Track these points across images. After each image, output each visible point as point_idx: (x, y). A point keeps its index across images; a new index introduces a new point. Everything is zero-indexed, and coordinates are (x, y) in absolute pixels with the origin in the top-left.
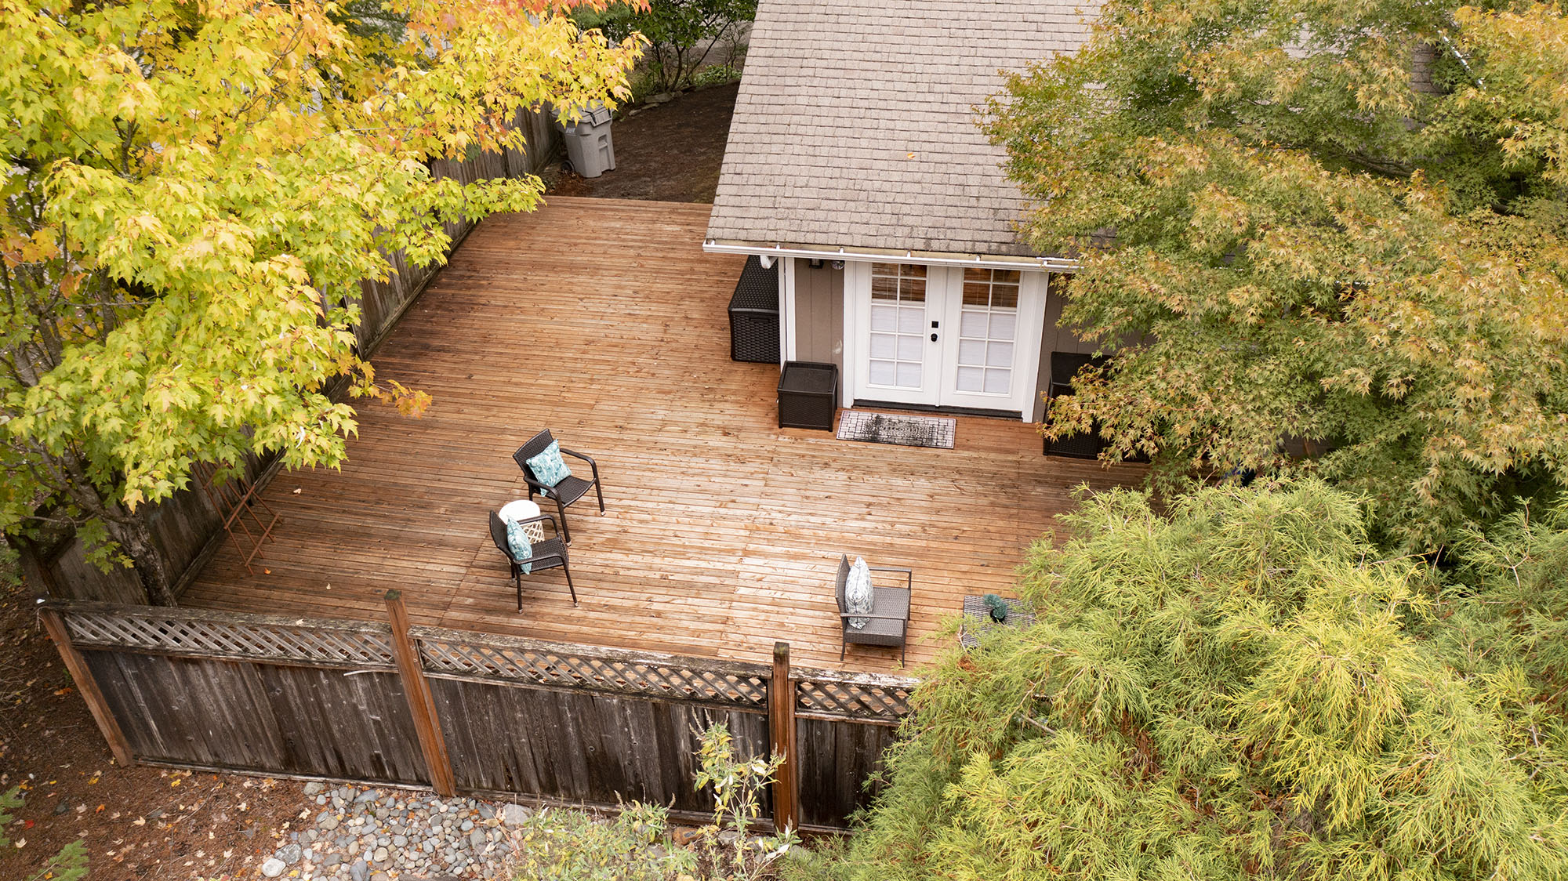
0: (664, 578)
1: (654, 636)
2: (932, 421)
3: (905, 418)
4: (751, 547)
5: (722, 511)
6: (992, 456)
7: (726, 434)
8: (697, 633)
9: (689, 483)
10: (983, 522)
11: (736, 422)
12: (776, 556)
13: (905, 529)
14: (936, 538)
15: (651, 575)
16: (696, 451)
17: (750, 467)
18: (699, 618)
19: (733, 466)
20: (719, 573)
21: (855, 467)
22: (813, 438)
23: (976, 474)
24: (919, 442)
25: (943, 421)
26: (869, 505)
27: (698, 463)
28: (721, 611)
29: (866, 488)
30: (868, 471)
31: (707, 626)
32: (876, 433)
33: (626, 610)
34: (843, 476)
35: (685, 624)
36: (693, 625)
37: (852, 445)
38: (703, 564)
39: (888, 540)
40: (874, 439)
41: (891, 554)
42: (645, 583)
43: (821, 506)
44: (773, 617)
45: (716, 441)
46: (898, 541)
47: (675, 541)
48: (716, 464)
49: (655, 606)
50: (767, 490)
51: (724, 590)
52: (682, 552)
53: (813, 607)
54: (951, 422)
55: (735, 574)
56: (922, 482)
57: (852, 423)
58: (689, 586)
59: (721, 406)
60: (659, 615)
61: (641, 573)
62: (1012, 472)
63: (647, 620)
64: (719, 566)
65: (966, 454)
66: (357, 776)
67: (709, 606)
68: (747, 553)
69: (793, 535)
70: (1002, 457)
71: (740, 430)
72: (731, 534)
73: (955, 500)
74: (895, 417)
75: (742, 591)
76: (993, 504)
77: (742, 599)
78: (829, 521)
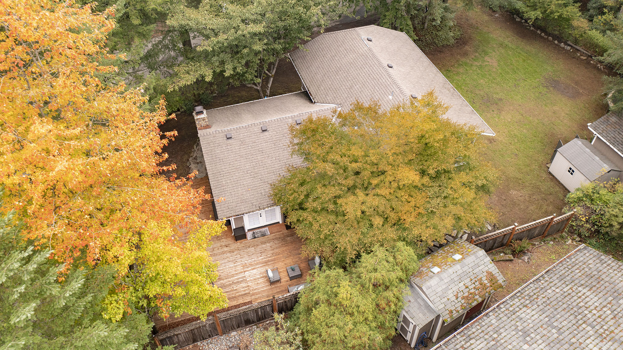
0: (233, 282)
1: (238, 294)
2: (264, 229)
3: (258, 230)
4: (245, 270)
5: (235, 264)
6: (278, 233)
7: (227, 247)
8: (245, 291)
9: (226, 261)
10: (282, 249)
11: (227, 243)
12: (250, 270)
13: (269, 255)
14: (275, 256)
15: (230, 283)
16: (223, 253)
17: (236, 253)
18: (243, 288)
19: (232, 254)
20: (242, 278)
21: (255, 245)
22: (244, 241)
23: (276, 239)
24: (263, 235)
25: (266, 228)
26: (261, 253)
27: (225, 255)
28: (246, 285)
29: (258, 249)
30: (258, 246)
31: (246, 289)
32: (255, 236)
33: (230, 291)
34: (253, 248)
35: (242, 290)
36: (243, 289)
37: (252, 240)
38: (238, 277)
39: (267, 259)
40: (255, 238)
41: (269, 262)
42: (230, 285)
43: (253, 256)
44: (256, 282)
45: (226, 249)
46: (269, 259)
47: (230, 274)
48: (229, 255)
49: (235, 288)
50: (242, 256)
51: (244, 280)
52: (233, 276)
53: (261, 278)
54: (267, 228)
55: (245, 276)
56: (268, 244)
57: (249, 235)
58: (238, 282)
59: (222, 240)
60: (236, 290)
61: (228, 283)
62: (282, 236)
63: (235, 292)
64: (241, 276)
65: (273, 235)
66: (206, 339)
67: (244, 285)
68: (245, 272)
69: (251, 265)
70: (279, 233)
71: (229, 245)
72: (240, 269)
73: (275, 246)
74: (256, 231)
75: (248, 279)
76: (282, 244)
77: (249, 281)
78: (255, 259)
